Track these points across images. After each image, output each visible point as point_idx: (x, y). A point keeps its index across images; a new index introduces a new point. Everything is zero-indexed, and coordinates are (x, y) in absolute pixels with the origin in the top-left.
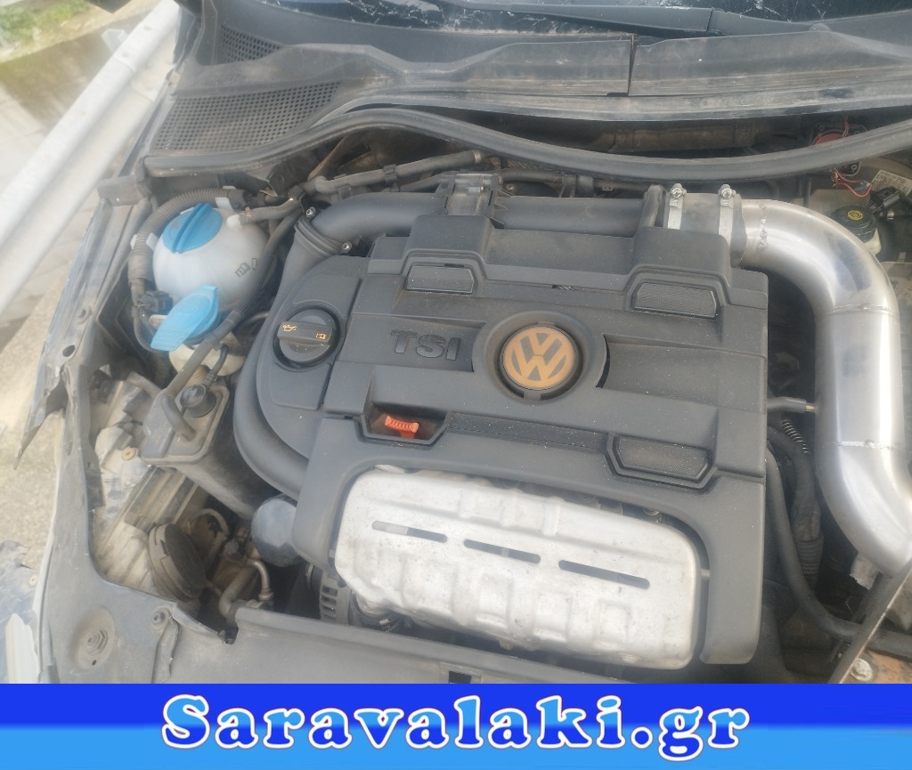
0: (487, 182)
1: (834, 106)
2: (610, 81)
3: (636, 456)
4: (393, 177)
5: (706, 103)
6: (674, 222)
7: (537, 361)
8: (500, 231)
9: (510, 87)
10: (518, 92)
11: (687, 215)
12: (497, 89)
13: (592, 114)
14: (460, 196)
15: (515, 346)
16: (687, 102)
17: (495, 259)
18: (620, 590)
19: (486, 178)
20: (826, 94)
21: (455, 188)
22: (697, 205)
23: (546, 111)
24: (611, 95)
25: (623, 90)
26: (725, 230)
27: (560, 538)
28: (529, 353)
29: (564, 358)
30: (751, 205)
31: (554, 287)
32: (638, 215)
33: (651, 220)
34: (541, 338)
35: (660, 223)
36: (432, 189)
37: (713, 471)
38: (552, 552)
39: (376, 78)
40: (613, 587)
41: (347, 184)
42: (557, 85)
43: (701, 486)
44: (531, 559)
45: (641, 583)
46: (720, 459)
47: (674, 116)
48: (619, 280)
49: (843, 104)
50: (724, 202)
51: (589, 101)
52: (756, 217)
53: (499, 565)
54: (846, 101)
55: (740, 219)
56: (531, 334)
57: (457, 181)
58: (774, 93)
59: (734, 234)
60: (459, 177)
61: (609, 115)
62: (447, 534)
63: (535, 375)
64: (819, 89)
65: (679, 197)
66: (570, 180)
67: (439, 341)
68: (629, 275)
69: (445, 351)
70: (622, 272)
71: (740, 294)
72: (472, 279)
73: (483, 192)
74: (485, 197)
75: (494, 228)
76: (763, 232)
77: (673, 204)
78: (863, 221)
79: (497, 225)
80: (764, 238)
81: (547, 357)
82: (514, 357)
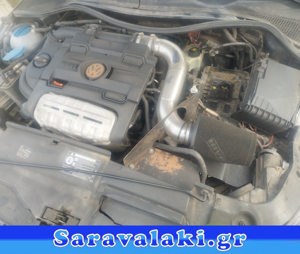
0: (97, 27)
1: (185, 17)
2: (135, 4)
3: (109, 95)
4: (76, 24)
5: (156, 13)
6: (138, 41)
7: (94, 71)
8: (96, 39)
9: (110, 3)
10: (111, 5)
11: (141, 40)
12: (106, 3)
13: (128, 13)
14: (89, 30)
15: (90, 67)
16: (152, 12)
17: (92, 46)
18: (95, 124)
19: (97, 26)
20: (185, 14)
21: (89, 27)
22: (144, 38)
23: (117, 10)
24: (134, 8)
25: (137, 7)
26: (149, 45)
27: (85, 111)
28: (93, 69)
29: (101, 71)
30: (158, 40)
31: (106, 55)
32: (129, 39)
33: (132, 40)
34: (97, 66)
35: (134, 41)
36: (84, 28)
37: (127, 100)
38: (82, 114)
40: (94, 123)
41: (63, 24)
42: (121, 4)
43: (122, 103)
44: (77, 115)
45: (101, 123)
46: (128, 98)
47: (147, 15)
48: (120, 54)
50: (151, 38)
52: (157, 43)
53: (70, 116)
54: (189, 16)
55: (153, 43)
56: (95, 65)
57: (90, 26)
59: (151, 46)
61: (132, 13)
62: (60, 108)
63: (92, 74)
64: (184, 12)
65: (140, 35)
66: (120, 29)
67: (73, 64)
68: (123, 53)
69: (73, 67)
70: (122, 52)
71: (149, 61)
72: (86, 50)
73: (95, 29)
74: (95, 30)
75: (95, 38)
76: (159, 47)
77: (138, 37)
78: (196, 51)
79: (96, 38)
80: (159, 48)
81: (97, 70)
82: (89, 70)
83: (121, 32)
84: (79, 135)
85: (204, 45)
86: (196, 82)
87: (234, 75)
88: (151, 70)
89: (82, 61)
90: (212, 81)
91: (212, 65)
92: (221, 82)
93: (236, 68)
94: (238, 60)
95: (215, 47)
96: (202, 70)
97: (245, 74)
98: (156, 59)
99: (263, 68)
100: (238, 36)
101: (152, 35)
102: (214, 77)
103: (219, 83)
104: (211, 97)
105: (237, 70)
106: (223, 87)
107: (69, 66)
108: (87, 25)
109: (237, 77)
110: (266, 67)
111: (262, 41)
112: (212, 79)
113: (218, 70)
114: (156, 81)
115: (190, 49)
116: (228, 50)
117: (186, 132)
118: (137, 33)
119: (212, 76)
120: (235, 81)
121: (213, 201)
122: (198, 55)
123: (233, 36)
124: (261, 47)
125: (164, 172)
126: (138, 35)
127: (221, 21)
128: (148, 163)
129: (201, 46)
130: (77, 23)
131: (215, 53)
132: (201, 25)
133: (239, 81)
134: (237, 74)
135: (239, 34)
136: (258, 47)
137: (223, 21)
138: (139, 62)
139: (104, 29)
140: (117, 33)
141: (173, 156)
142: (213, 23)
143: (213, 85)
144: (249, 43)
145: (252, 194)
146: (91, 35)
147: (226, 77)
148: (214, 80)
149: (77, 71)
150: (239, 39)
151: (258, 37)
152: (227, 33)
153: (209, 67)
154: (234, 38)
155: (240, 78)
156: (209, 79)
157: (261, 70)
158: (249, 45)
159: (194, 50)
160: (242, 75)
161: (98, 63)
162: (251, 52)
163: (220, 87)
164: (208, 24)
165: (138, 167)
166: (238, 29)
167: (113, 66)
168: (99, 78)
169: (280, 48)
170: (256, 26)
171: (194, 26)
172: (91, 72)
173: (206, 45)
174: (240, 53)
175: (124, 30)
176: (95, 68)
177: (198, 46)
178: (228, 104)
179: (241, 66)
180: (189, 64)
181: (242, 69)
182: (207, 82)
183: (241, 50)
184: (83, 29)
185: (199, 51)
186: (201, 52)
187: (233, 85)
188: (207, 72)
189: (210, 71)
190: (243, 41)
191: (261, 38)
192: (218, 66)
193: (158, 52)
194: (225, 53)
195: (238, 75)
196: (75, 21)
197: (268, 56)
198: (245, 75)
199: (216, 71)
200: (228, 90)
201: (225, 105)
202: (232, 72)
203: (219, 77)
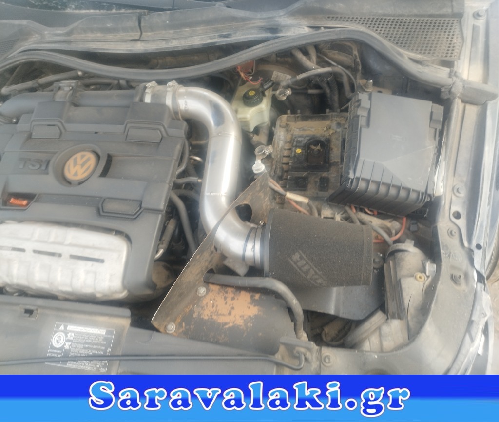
0: (73, 85)
1: (223, 42)
2: (132, 34)
3: (110, 207)
4: (37, 85)
5: (171, 43)
6: (148, 99)
7: (78, 167)
8: (75, 108)
9: (90, 38)
10: (93, 41)
11: (154, 96)
12: (84, 40)
13: (123, 50)
14: (60, 93)
15: (71, 162)
16: (164, 43)
17: (69, 121)
18: (92, 265)
19: (73, 83)
20: (221, 36)
21: (60, 88)
22: (158, 91)
23: (104, 49)
24: (132, 40)
25: (137, 37)
26: (169, 102)
27: (71, 245)
28: (75, 164)
29: (90, 166)
30: (182, 89)
31: (96, 133)
32: (132, 97)
33: (137, 99)
34: (83, 157)
35: (142, 100)
36: (52, 91)
37: (142, 209)
38: (66, 251)
39: (34, 36)
40: (90, 263)
41: (15, 90)
42: (110, 36)
43: (134, 217)
44: (60, 255)
45: (101, 261)
46: (143, 205)
47: (157, 49)
48: (120, 128)
49: (226, 41)
50: (169, 89)
51: (123, 43)
52: (182, 95)
53: (46, 259)
54: (228, 39)
55: (175, 97)
56: (79, 155)
57: (61, 85)
58: (200, 37)
59: (172, 104)
60: (61, 83)
61: (130, 50)
62: (26, 248)
63: (76, 174)
64: (218, 34)
65: (150, 88)
66: (116, 82)
67: (39, 162)
68: (124, 125)
69: (41, 166)
70: (122, 124)
71: (173, 132)
72: (59, 131)
73: (71, 90)
74: (71, 92)
75: (73, 107)
76: (186, 102)
77: (147, 91)
78: (255, 95)
79: (76, 105)
80: (186, 105)
81: (83, 165)
82: (69, 166)
83: (120, 87)
84: (68, 289)
85: (266, 82)
86: (260, 154)
87: (328, 123)
88: (178, 147)
89: (55, 153)
90: (294, 140)
91: (289, 112)
92: (308, 138)
93: (328, 110)
94: (329, 95)
95: (284, 84)
96: (273, 123)
97: (345, 117)
98: (185, 124)
99: (364, 108)
100: (318, 57)
101: (170, 84)
102: (297, 132)
103: (305, 141)
104: (295, 169)
105: (331, 114)
106: (313, 147)
107: (33, 166)
108: (55, 84)
109: (334, 125)
110: (369, 107)
111: (358, 60)
112: (294, 137)
113: (299, 118)
114: (198, 158)
115: (244, 93)
116: (309, 82)
117: (254, 247)
118: (143, 84)
119: (292, 131)
120: (331, 133)
121: (318, 363)
122: (261, 101)
123: (310, 59)
124: (358, 70)
125: (229, 325)
126: (145, 88)
127: (283, 39)
128: (199, 315)
129: (262, 85)
130: (38, 83)
131: (285, 95)
132: (251, 51)
133: (338, 130)
134: (332, 120)
135: (320, 53)
136: (354, 70)
137: (286, 39)
138: (155, 136)
139: (87, 86)
140: (110, 90)
141: (240, 292)
142: (270, 45)
143: (297, 147)
144: (339, 66)
145: (382, 333)
146: (63, 103)
147: (315, 128)
148: (296, 137)
149: (47, 174)
150: (322, 63)
151: (351, 54)
152: (300, 56)
153: (284, 117)
154: (313, 63)
155: (339, 124)
156: (289, 137)
157: (362, 113)
158: (339, 69)
159: (252, 93)
160: (341, 119)
161: (84, 150)
162: (345, 80)
163: (309, 148)
164: (262, 47)
165: (183, 327)
166: (317, 47)
167: (110, 153)
168: (88, 178)
169: (387, 67)
170: (342, 37)
171: (239, 55)
172: (73, 170)
173: (270, 82)
174: (328, 83)
175: (123, 82)
176: (80, 162)
177: (257, 84)
178: (325, 174)
179: (336, 105)
180: (248, 119)
181: (339, 110)
182: (286, 143)
183: (329, 79)
184: (51, 93)
185: (261, 94)
186: (264, 95)
187: (329, 141)
188: (283, 124)
189: (288, 123)
190: (329, 65)
191: (356, 56)
192: (299, 111)
193: (186, 111)
194: (306, 89)
195: (334, 121)
196: (34, 81)
197: (372, 84)
198: (345, 119)
199: (298, 121)
200: (321, 150)
201: (319, 177)
202: (324, 118)
203: (304, 130)
